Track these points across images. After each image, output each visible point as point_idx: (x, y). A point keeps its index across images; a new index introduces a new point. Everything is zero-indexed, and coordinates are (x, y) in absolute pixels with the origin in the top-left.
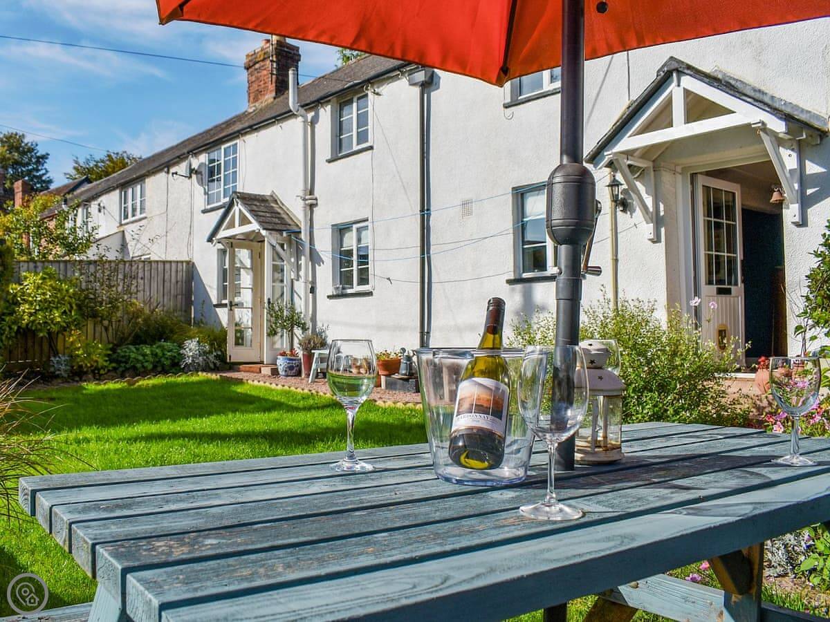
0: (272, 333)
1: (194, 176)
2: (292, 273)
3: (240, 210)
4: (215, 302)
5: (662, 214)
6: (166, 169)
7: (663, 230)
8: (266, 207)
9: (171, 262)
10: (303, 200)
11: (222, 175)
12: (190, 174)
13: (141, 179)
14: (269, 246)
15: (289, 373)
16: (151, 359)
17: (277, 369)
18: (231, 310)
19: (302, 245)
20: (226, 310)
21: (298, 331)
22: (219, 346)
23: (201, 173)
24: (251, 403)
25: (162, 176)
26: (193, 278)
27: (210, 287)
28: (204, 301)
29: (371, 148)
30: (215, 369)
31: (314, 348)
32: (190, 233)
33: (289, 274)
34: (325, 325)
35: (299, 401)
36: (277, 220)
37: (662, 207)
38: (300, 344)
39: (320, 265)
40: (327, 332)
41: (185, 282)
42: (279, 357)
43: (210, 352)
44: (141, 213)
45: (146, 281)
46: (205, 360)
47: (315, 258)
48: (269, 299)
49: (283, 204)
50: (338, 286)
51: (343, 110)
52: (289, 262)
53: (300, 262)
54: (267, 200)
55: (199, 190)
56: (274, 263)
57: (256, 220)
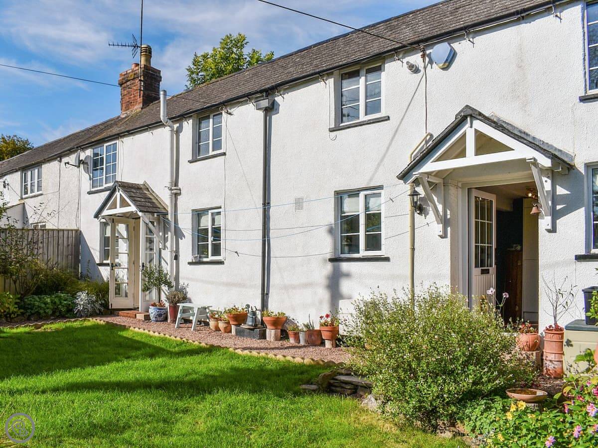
0: (146, 289)
1: (82, 166)
2: (160, 244)
3: (121, 195)
4: (98, 261)
5: (449, 217)
6: (59, 159)
7: (449, 229)
8: (141, 194)
9: (63, 230)
10: (170, 190)
11: (104, 166)
12: (79, 164)
13: (38, 164)
14: (144, 223)
15: (159, 319)
16: (50, 306)
17: (149, 315)
18: (112, 269)
19: (169, 224)
20: (109, 268)
21: (164, 288)
22: (103, 296)
23: (87, 163)
24: (138, 349)
25: (55, 164)
26: (80, 243)
27: (94, 249)
28: (89, 261)
29: (224, 154)
30: (100, 314)
31: (179, 301)
32: (78, 209)
33: (157, 245)
34: (186, 284)
35: (175, 347)
36: (149, 204)
37: (449, 212)
38: (167, 298)
39: (182, 239)
40: (188, 289)
41: (75, 246)
42: (151, 307)
43: (97, 301)
44: (38, 191)
45: (44, 244)
46: (92, 307)
47: (178, 234)
48: (143, 263)
49: (153, 192)
50: (196, 255)
51: (201, 123)
52: (158, 236)
53: (166, 236)
54: (141, 188)
55: (85, 177)
56: (147, 236)
57: (135, 204)
